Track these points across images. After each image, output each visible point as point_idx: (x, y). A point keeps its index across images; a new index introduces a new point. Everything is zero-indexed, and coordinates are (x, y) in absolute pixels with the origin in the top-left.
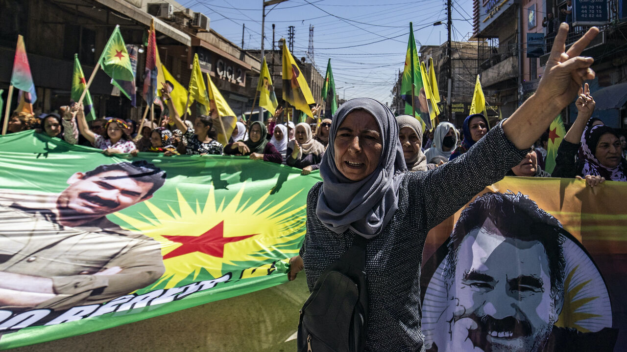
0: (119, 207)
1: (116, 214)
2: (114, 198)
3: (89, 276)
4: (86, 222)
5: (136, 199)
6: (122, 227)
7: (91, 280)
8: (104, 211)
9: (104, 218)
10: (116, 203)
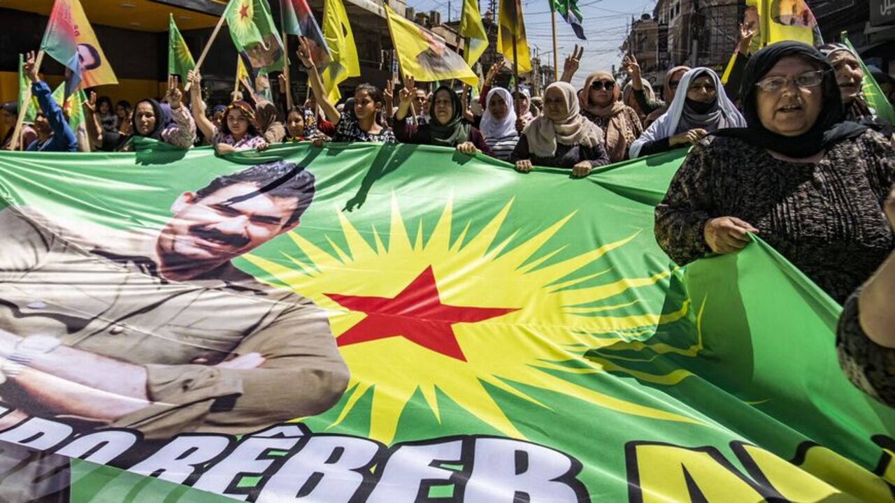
0: (249, 245)
1: (247, 256)
2: (241, 231)
3: (208, 369)
4: (201, 272)
5: (275, 229)
6: (258, 279)
7: (212, 376)
8: (227, 254)
9: (228, 264)
10: (245, 238)
